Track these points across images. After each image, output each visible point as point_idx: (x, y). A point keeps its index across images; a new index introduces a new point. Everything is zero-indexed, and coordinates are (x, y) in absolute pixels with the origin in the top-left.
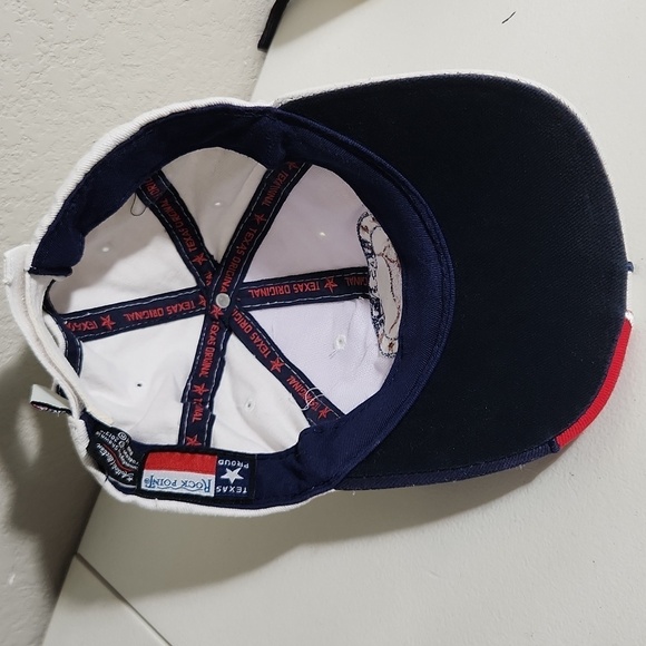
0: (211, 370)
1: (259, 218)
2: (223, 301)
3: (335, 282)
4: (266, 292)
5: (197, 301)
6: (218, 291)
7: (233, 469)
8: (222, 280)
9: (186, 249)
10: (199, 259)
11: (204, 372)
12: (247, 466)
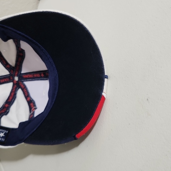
0: (12, 99)
1: (21, 54)
2: (16, 79)
3: (43, 74)
4: (27, 76)
5: (10, 78)
6: (15, 76)
7: (2, 132)
8: (15, 72)
9: (4, 63)
10: (8, 66)
11: (10, 100)
12: (7, 132)
